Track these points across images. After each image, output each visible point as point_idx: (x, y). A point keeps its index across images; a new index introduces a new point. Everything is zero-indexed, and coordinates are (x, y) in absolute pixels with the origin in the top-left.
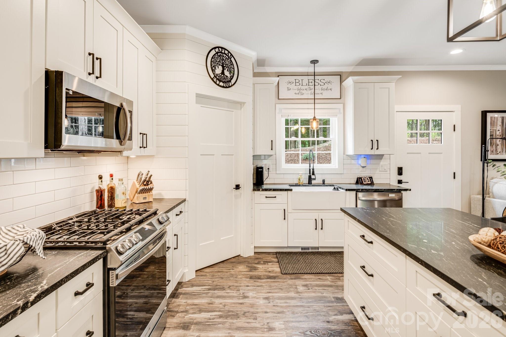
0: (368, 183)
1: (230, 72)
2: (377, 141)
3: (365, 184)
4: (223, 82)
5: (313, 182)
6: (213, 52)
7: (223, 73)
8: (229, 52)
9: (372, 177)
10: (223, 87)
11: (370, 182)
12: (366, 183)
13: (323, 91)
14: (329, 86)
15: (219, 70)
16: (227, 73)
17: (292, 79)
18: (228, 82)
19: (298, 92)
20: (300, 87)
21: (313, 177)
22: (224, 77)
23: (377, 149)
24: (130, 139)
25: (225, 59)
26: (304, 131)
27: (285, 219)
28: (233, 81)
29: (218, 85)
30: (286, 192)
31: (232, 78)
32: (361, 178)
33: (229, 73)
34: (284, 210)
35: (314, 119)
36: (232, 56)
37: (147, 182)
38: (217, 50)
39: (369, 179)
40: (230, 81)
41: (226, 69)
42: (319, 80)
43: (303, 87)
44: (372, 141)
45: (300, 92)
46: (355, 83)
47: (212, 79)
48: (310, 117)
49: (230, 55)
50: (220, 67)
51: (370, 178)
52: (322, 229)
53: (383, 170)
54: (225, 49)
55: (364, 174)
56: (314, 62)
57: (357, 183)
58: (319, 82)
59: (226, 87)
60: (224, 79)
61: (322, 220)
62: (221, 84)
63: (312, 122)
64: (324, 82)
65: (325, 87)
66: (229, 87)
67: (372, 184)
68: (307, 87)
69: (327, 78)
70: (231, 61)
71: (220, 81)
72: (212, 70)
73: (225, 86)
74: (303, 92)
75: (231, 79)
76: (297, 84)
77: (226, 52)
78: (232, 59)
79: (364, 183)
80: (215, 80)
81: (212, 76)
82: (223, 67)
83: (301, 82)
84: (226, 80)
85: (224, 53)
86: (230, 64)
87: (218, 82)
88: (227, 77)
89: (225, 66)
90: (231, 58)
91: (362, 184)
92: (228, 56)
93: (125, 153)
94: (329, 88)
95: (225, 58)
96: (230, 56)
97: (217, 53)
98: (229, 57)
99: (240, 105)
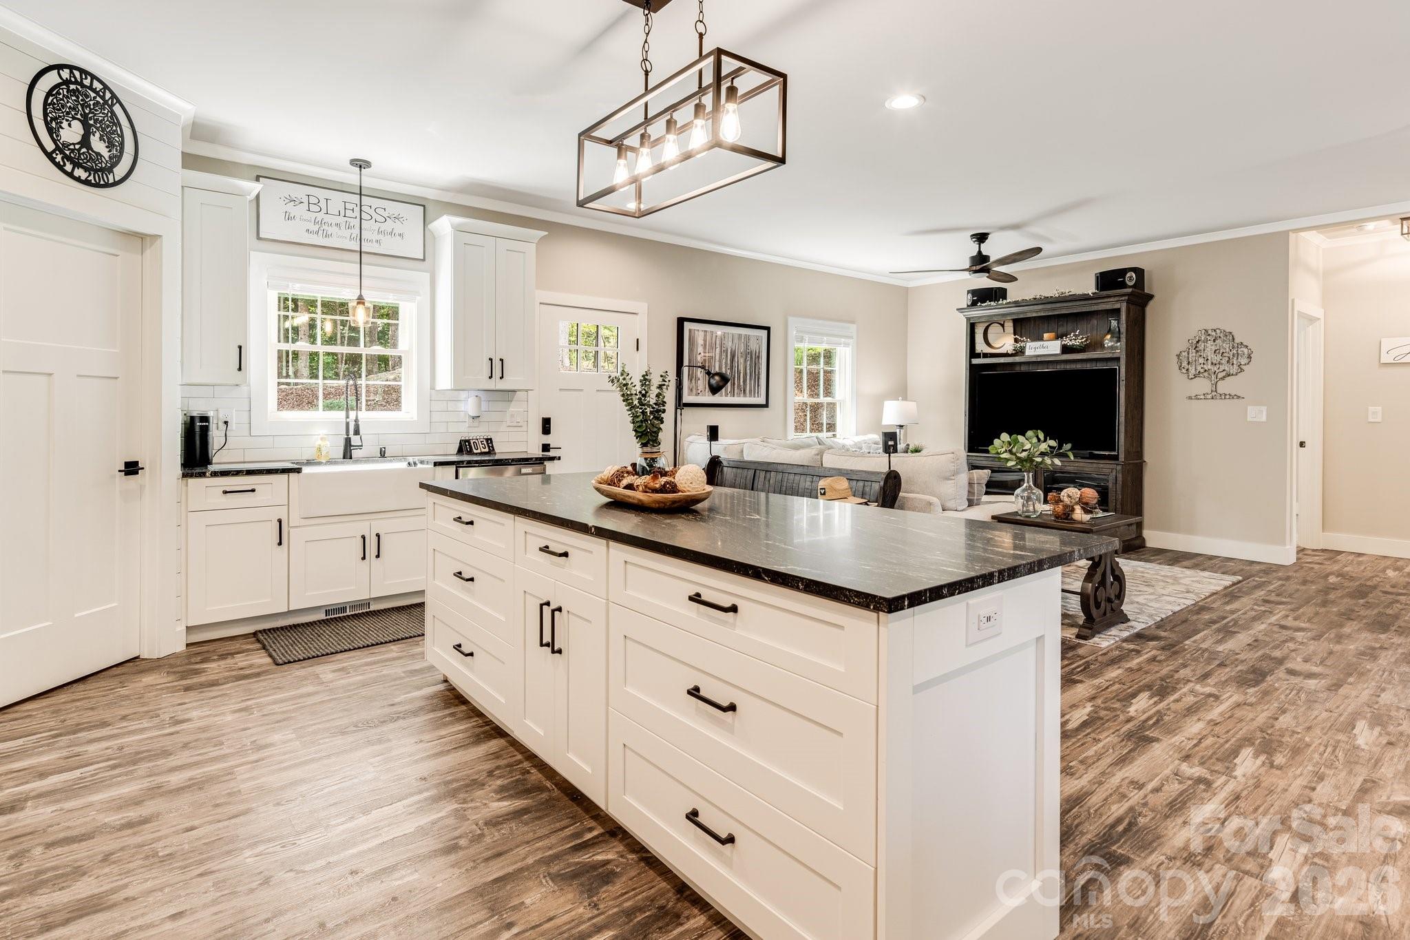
0: (483, 450)
1: (110, 146)
2: (502, 360)
3: (476, 454)
4: (86, 169)
5: (355, 453)
6: (53, 77)
7: (85, 142)
8: (106, 87)
9: (491, 439)
10: (86, 182)
11: (487, 450)
12: (479, 451)
13: (380, 237)
14: (398, 227)
15: (71, 133)
16: (98, 145)
17: (300, 192)
18: (102, 170)
19: (316, 228)
20: (320, 216)
21: (355, 440)
22: (90, 154)
23: (502, 378)
25: (94, 104)
26: (329, 328)
27: (280, 544)
28: (119, 171)
29: (70, 175)
30: (285, 476)
31: (115, 160)
32: (468, 441)
33: (107, 147)
34: (280, 521)
35: (361, 300)
36: (115, 101)
38: (65, 73)
39: (485, 442)
40: (110, 170)
41: (97, 135)
42: (373, 208)
43: (328, 218)
44: (491, 360)
45: (322, 229)
46: (458, 230)
47: (50, 157)
48: (347, 294)
49: (108, 95)
50: (77, 126)
51: (487, 440)
52: (378, 556)
53: (515, 424)
54: (92, 77)
55: (476, 433)
56: (361, 164)
57: (460, 451)
58: (372, 212)
59: (97, 185)
60: (88, 161)
61: (378, 535)
62: (80, 173)
63: (355, 308)
64: (385, 214)
65: (383, 227)
66: (107, 185)
67: (491, 451)
68: (341, 220)
69: (394, 208)
70: (113, 113)
71: (74, 164)
72: (50, 130)
73: (93, 182)
74: (330, 230)
75: (114, 165)
76: (313, 208)
77: (97, 85)
78: (117, 108)
79: (475, 451)
80: (58, 159)
81: (50, 146)
82: (86, 126)
83: (323, 204)
84: (96, 165)
85: (91, 88)
86: (110, 122)
87: (69, 168)
88: (101, 156)
89: (92, 125)
90: (113, 105)
91: (470, 452)
92: (103, 98)
94: (397, 231)
95: (92, 103)
96: (109, 98)
97: (65, 83)
98: (106, 102)
99: (141, 240)
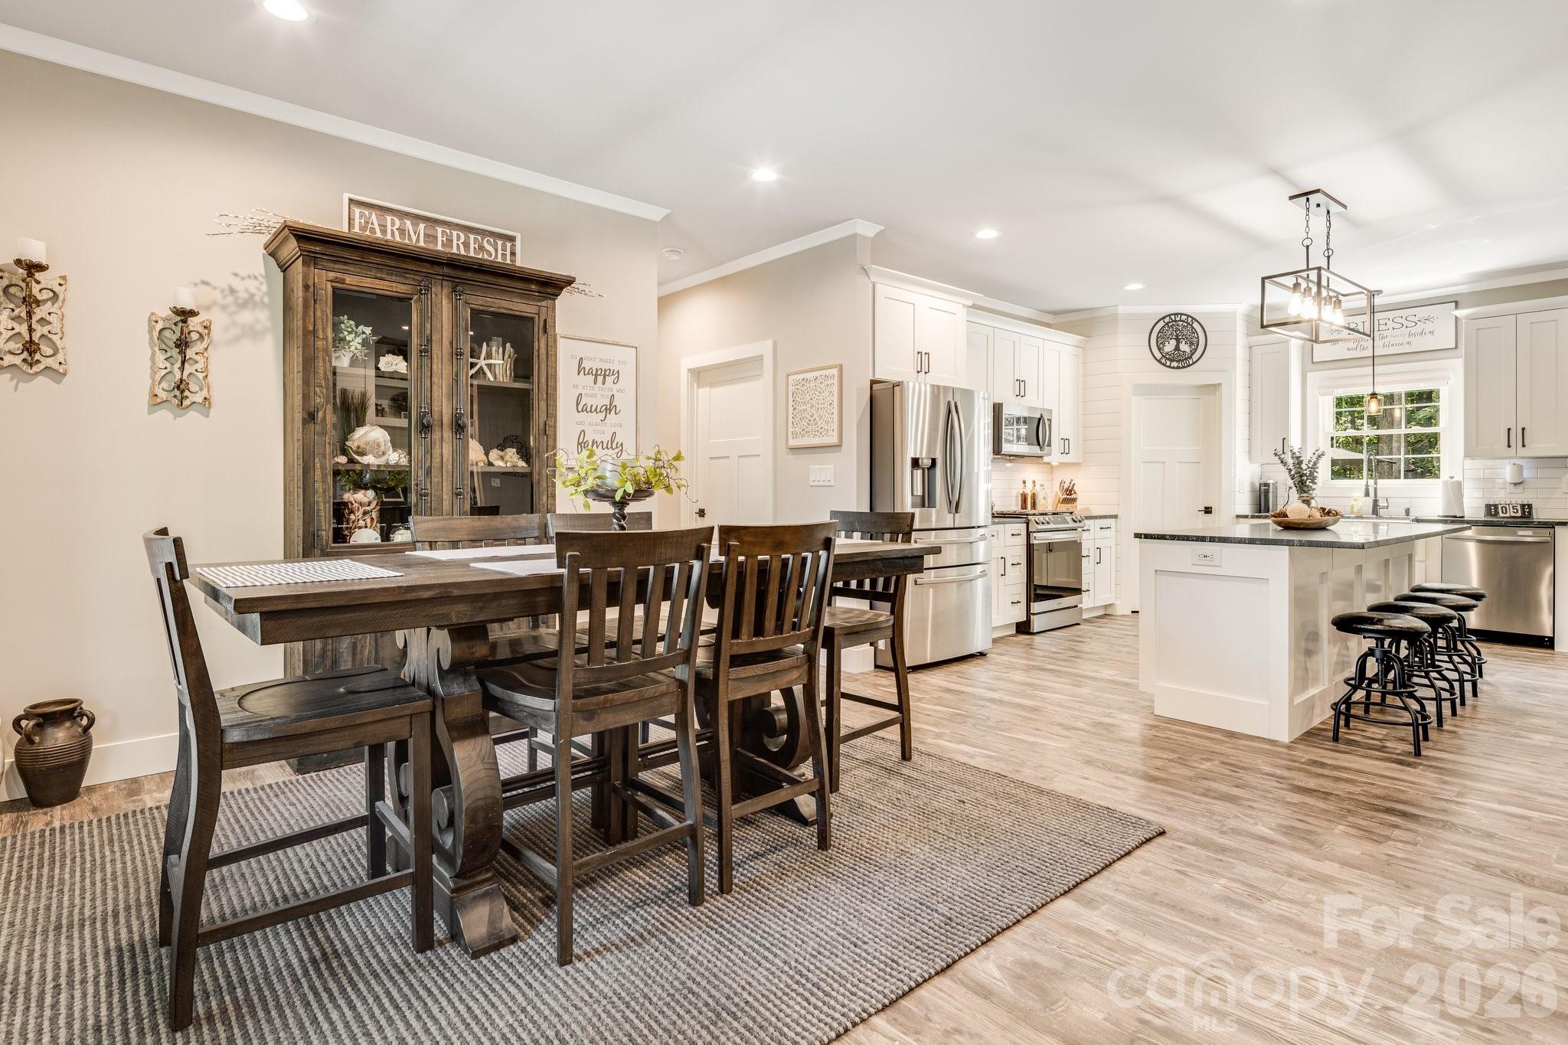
0: (1514, 514)
1: (1192, 344)
2: (1522, 429)
3: (1505, 517)
4: (1178, 361)
6: (1162, 324)
7: (1177, 348)
8: (1188, 316)
9: (1531, 505)
10: (1178, 368)
11: (1519, 514)
12: (1508, 515)
13: (1411, 338)
14: (1428, 326)
15: (1169, 347)
16: (1184, 347)
18: (1186, 359)
19: (1353, 345)
21: (1382, 502)
22: (1180, 353)
23: (1523, 446)
24: (1049, 445)
28: (1195, 357)
29: (1169, 367)
31: (1194, 351)
32: (1497, 505)
33: (1189, 346)
35: (1374, 395)
36: (1194, 321)
37: (1070, 491)
38: (1167, 320)
39: (1519, 508)
40: (1190, 357)
41: (1184, 342)
42: (1404, 317)
44: (1508, 429)
45: (1359, 344)
46: (1469, 319)
47: (1159, 361)
48: (1365, 390)
49: (1190, 319)
50: (1173, 343)
51: (1524, 505)
54: (1181, 314)
55: (1509, 499)
56: (1374, 293)
57: (1487, 511)
59: (1184, 367)
60: (1179, 357)
62: (1175, 364)
64: (1416, 319)
65: (1413, 330)
66: (1189, 366)
69: (1422, 312)
70: (1193, 328)
71: (1172, 361)
72: (1159, 349)
73: (1181, 366)
75: (1193, 354)
77: (1184, 317)
78: (1196, 325)
79: (1502, 515)
80: (1163, 361)
81: (1158, 356)
82: (1178, 341)
84: (1183, 357)
85: (1181, 320)
86: (1191, 333)
87: (1168, 363)
88: (1186, 351)
89: (1182, 338)
90: (1193, 324)
91: (1495, 516)
92: (1188, 322)
93: (1046, 459)
94: (1427, 330)
95: (1181, 327)
96: (1191, 321)
97: (1167, 324)
98: (1189, 324)
99: (1214, 388)
